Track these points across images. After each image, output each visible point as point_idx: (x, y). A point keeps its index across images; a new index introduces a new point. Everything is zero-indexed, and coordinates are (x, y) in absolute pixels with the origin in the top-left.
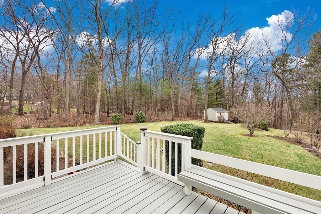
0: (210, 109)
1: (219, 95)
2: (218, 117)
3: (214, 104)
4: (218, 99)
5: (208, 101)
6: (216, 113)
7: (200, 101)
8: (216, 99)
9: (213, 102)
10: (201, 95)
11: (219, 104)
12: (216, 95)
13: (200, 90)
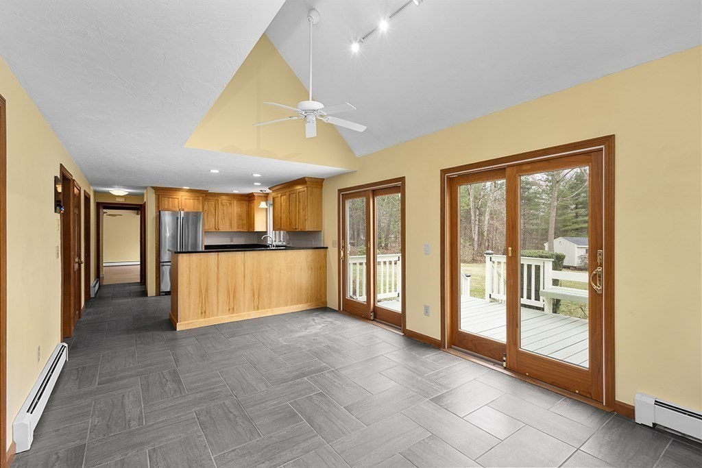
0: (561, 239)
1: (582, 208)
2: (580, 257)
3: (569, 228)
4: (580, 219)
5: (555, 223)
6: (576, 249)
7: (535, 221)
8: (577, 216)
9: (568, 224)
10: (537, 210)
11: (582, 228)
12: (576, 208)
13: (536, 197)
